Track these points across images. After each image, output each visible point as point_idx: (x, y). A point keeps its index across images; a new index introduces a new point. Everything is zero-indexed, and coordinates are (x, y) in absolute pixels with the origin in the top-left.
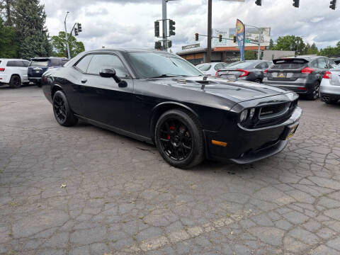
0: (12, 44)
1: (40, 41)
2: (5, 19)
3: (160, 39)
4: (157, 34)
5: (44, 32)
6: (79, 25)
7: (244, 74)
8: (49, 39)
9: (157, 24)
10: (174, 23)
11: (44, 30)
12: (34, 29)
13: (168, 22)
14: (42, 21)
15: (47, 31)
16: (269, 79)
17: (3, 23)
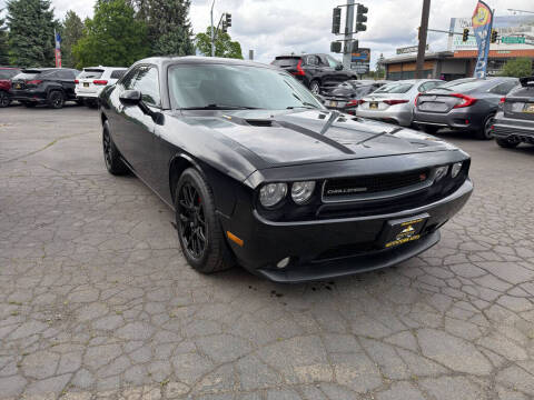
0: (143, 44)
1: (180, 41)
2: (137, 10)
3: (341, 38)
4: (336, 30)
5: (185, 27)
6: (228, 16)
7: (464, 102)
8: (192, 38)
9: (337, 12)
10: (366, 10)
11: (187, 24)
12: (173, 23)
13: (356, 8)
14: (183, 11)
15: (189, 26)
16: (505, 115)
17: (135, 15)
